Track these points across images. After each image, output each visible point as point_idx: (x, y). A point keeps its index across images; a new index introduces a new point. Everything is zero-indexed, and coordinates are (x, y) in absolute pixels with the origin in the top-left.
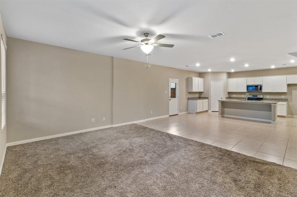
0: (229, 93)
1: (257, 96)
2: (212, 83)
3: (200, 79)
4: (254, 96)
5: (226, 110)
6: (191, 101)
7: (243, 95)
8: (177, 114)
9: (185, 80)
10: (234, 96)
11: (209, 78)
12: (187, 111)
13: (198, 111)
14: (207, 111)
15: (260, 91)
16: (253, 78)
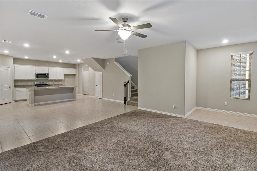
0: (15, 81)
1: (43, 83)
4: (41, 83)
15: (48, 79)
16: (41, 67)
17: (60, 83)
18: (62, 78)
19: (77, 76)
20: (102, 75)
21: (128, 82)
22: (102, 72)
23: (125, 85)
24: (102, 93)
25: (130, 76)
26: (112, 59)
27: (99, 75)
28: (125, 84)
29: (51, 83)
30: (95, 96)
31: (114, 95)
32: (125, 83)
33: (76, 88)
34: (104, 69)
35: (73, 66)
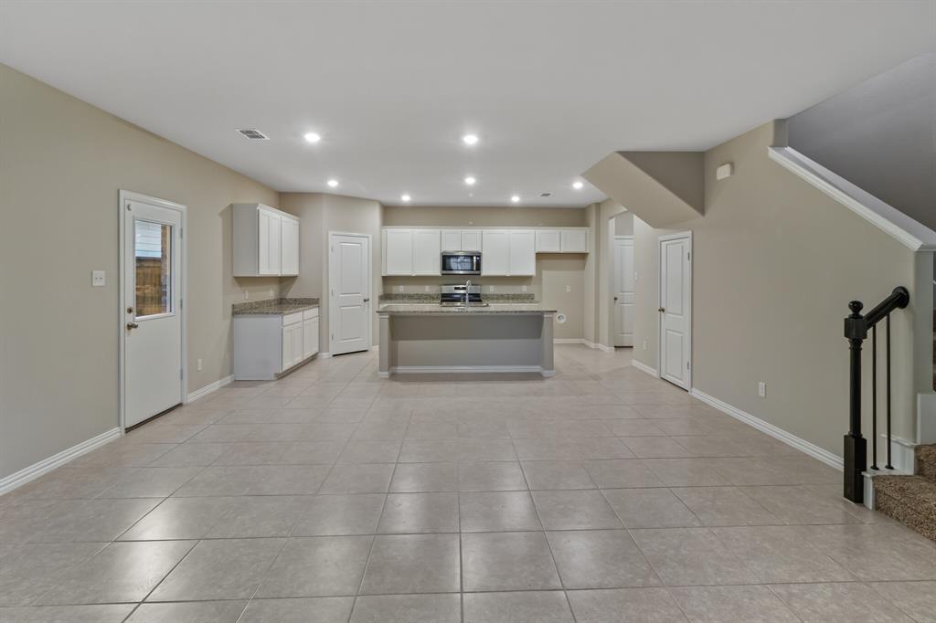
1: (463, 289)
2: (334, 240)
3: (287, 219)
4: (458, 288)
5: (404, 345)
6: (249, 323)
7: (427, 284)
8: (180, 405)
9: (221, 214)
10: (401, 289)
11: (324, 216)
12: (231, 372)
13: (287, 365)
14: (314, 358)
15: (477, 272)
16: (459, 231)
17: (524, 289)
18: (529, 269)
19: (591, 259)
20: (688, 249)
21: (900, 299)
22: (689, 233)
23: (858, 325)
24: (687, 358)
25: (915, 244)
26: (749, 136)
27: (676, 247)
28: (856, 315)
29: (491, 289)
30: (655, 368)
31: (762, 384)
32: (856, 306)
33: (552, 319)
34: (701, 209)
35: (577, 215)
